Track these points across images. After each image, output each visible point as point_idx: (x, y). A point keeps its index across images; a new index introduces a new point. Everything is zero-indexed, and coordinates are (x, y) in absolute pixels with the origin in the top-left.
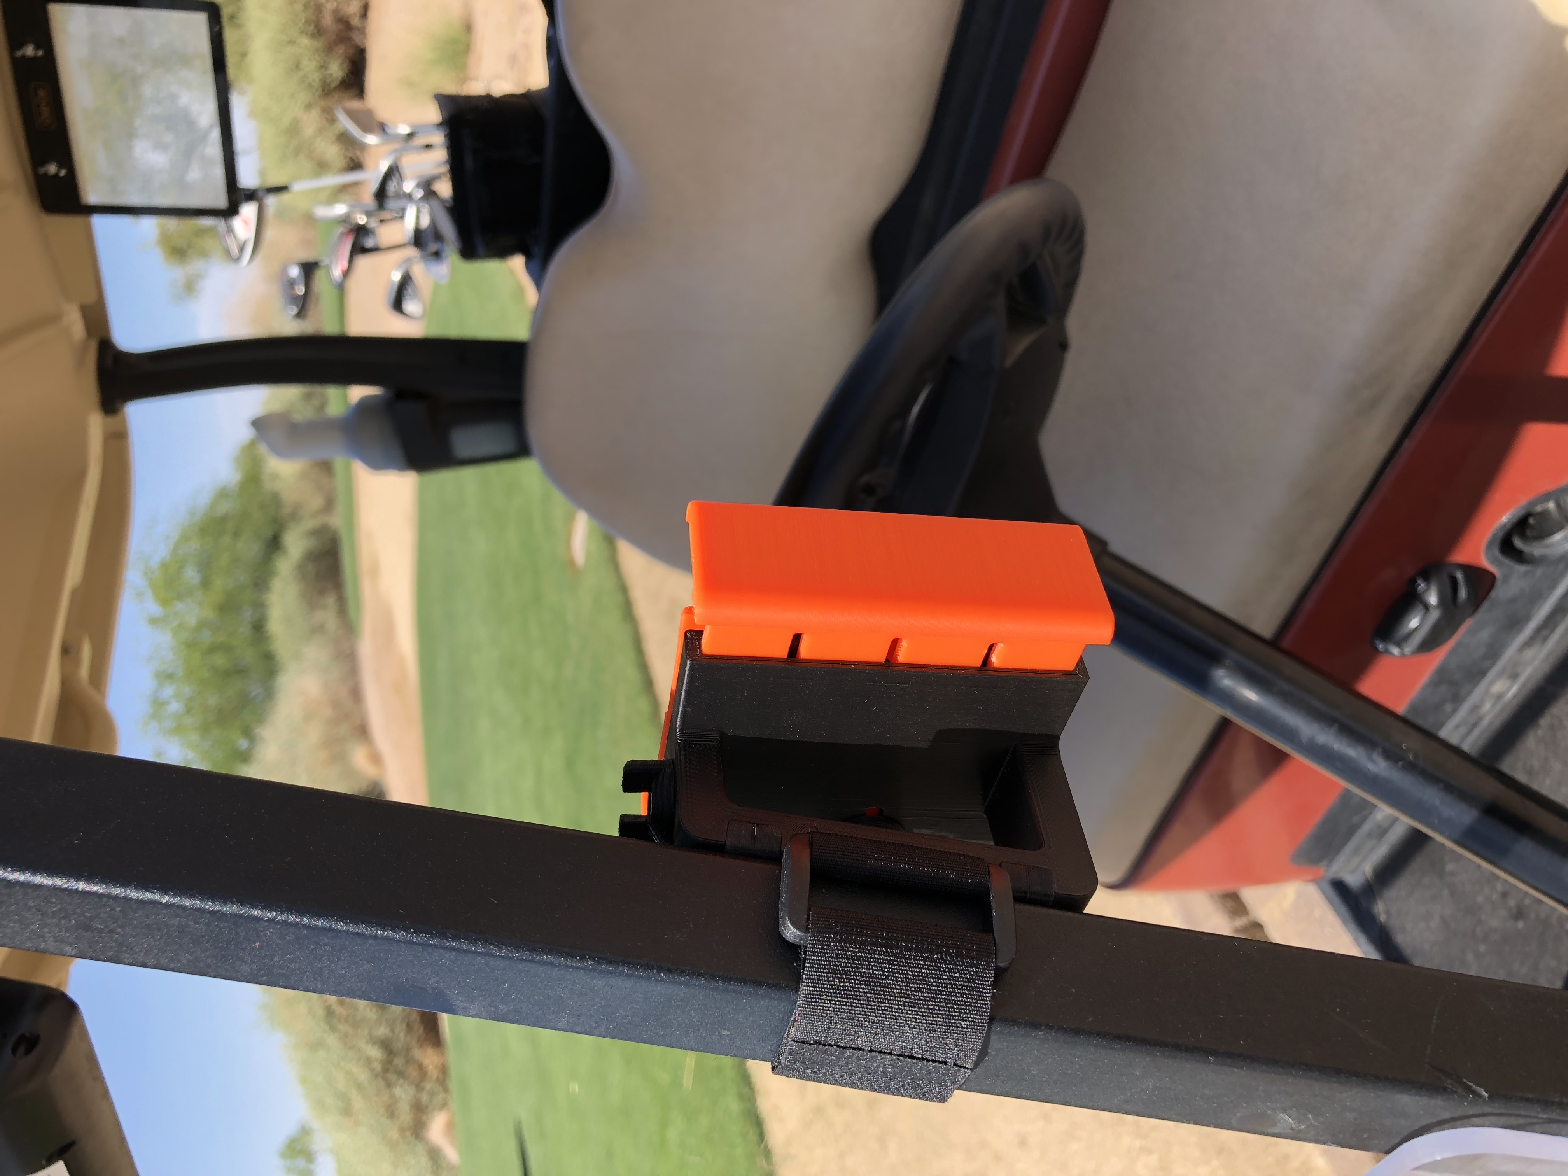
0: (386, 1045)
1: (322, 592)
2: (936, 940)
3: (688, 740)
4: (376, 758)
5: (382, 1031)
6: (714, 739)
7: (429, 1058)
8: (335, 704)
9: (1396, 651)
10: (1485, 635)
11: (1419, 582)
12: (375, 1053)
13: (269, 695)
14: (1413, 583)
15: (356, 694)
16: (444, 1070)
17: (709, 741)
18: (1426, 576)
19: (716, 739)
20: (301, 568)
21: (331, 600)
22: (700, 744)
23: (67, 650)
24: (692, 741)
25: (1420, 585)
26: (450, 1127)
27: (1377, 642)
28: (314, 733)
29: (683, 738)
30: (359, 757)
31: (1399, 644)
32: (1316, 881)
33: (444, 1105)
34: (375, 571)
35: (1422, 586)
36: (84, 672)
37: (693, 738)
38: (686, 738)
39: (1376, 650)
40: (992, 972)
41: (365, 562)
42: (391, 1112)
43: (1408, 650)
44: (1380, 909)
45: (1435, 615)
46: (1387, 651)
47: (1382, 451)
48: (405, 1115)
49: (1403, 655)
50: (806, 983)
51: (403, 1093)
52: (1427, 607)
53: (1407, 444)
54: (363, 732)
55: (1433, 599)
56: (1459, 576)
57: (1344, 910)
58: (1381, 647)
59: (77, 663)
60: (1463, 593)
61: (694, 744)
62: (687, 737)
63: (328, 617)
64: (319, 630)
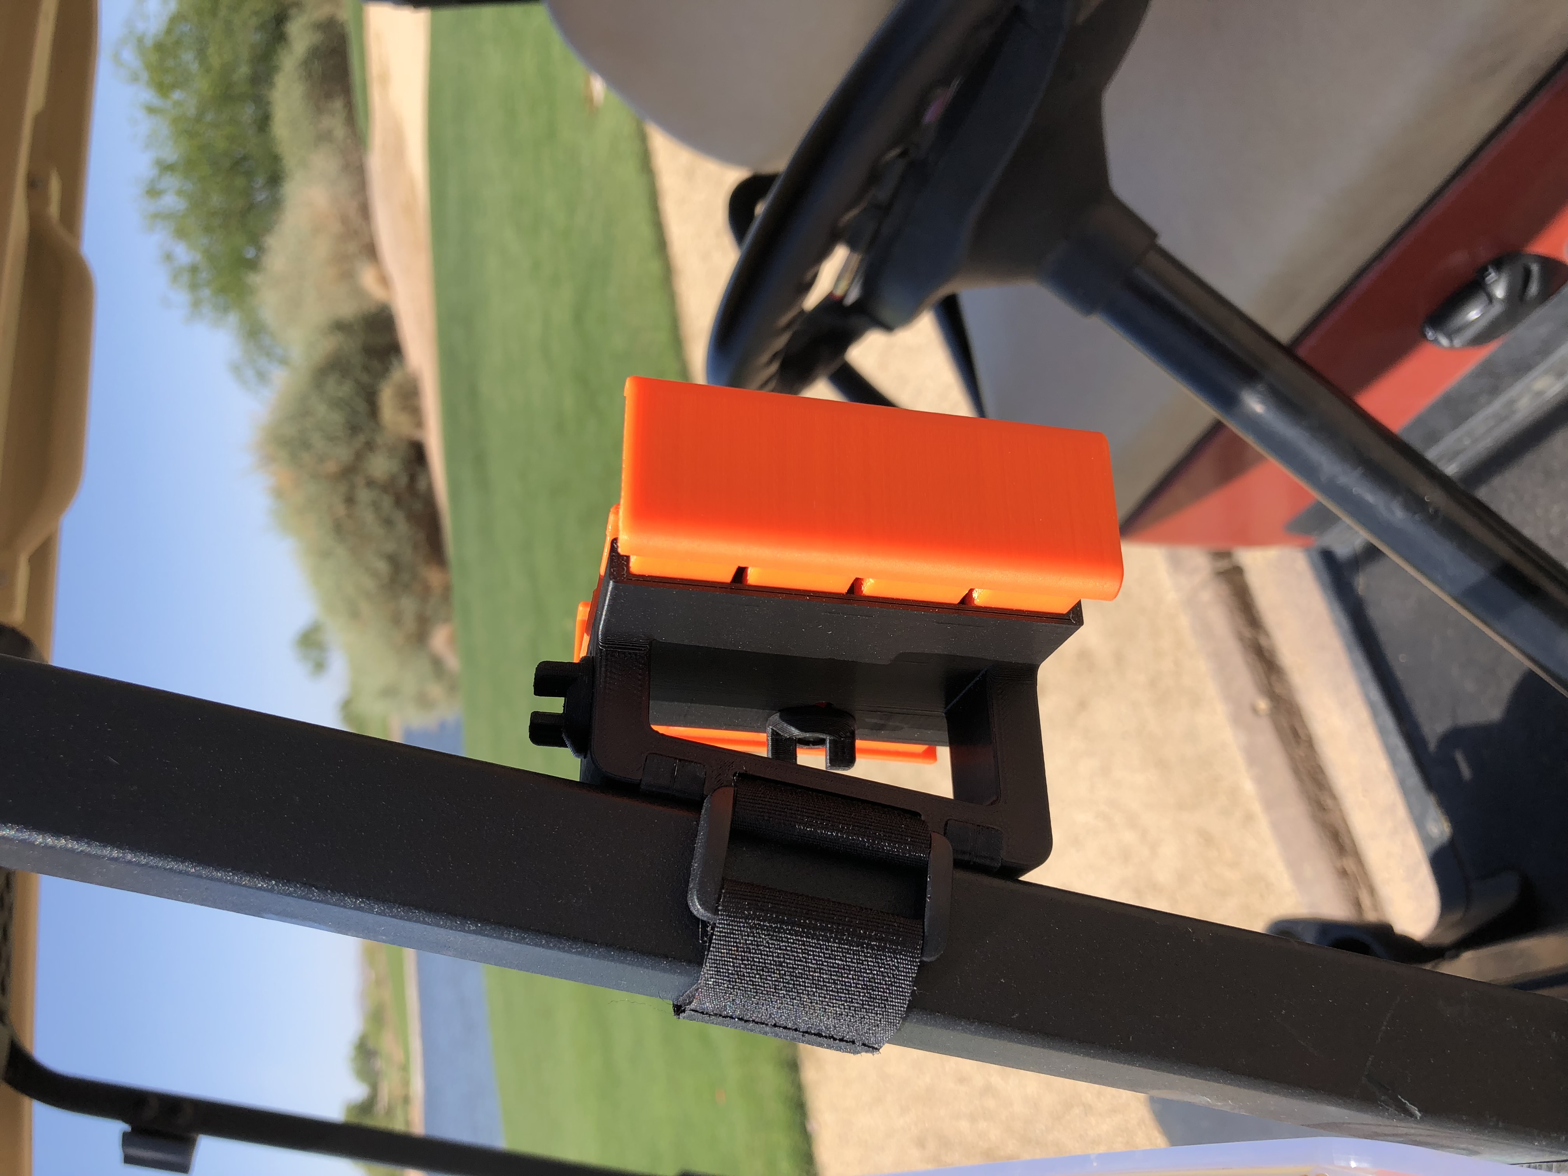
0: (393, 560)
1: (329, 96)
2: (858, 930)
3: (611, 647)
4: (384, 280)
5: (390, 547)
6: (643, 647)
7: (434, 577)
8: (344, 220)
9: (1444, 341)
10: (1543, 331)
11: (1491, 270)
12: (382, 566)
13: (275, 204)
14: (1482, 272)
15: (365, 210)
16: (447, 590)
17: (636, 649)
18: (1499, 264)
19: (644, 647)
20: (306, 63)
21: (338, 104)
22: (624, 653)
23: (35, 184)
24: (615, 648)
25: (1490, 274)
26: (452, 641)
27: (1427, 329)
28: (322, 248)
29: (607, 644)
30: (368, 279)
31: (1450, 336)
32: (1307, 549)
33: (447, 620)
34: (385, 79)
35: (1492, 276)
36: (54, 209)
37: (618, 645)
38: (609, 644)
39: (1424, 336)
40: (915, 968)
41: (375, 68)
42: (396, 619)
43: (1457, 342)
44: (1361, 583)
45: (1497, 309)
46: (1436, 341)
47: (1488, 124)
48: (410, 623)
49: (1452, 347)
50: (710, 967)
51: (408, 605)
52: (1491, 299)
53: (1519, 120)
54: (371, 251)
55: (1500, 292)
56: (1535, 268)
57: (1326, 577)
58: (1430, 334)
59: (45, 200)
60: (1534, 289)
61: (619, 652)
62: (611, 643)
63: (335, 123)
64: (325, 137)
